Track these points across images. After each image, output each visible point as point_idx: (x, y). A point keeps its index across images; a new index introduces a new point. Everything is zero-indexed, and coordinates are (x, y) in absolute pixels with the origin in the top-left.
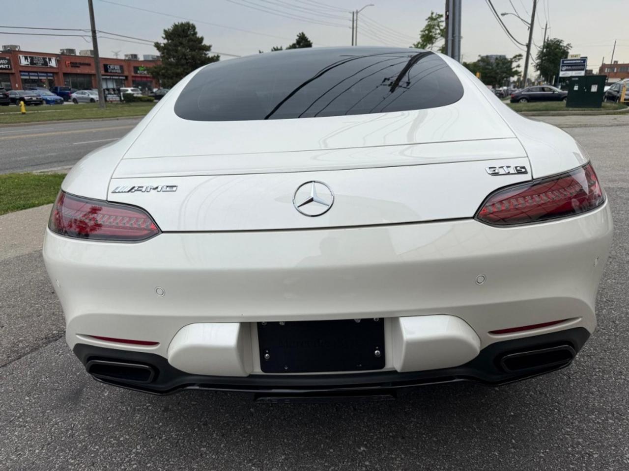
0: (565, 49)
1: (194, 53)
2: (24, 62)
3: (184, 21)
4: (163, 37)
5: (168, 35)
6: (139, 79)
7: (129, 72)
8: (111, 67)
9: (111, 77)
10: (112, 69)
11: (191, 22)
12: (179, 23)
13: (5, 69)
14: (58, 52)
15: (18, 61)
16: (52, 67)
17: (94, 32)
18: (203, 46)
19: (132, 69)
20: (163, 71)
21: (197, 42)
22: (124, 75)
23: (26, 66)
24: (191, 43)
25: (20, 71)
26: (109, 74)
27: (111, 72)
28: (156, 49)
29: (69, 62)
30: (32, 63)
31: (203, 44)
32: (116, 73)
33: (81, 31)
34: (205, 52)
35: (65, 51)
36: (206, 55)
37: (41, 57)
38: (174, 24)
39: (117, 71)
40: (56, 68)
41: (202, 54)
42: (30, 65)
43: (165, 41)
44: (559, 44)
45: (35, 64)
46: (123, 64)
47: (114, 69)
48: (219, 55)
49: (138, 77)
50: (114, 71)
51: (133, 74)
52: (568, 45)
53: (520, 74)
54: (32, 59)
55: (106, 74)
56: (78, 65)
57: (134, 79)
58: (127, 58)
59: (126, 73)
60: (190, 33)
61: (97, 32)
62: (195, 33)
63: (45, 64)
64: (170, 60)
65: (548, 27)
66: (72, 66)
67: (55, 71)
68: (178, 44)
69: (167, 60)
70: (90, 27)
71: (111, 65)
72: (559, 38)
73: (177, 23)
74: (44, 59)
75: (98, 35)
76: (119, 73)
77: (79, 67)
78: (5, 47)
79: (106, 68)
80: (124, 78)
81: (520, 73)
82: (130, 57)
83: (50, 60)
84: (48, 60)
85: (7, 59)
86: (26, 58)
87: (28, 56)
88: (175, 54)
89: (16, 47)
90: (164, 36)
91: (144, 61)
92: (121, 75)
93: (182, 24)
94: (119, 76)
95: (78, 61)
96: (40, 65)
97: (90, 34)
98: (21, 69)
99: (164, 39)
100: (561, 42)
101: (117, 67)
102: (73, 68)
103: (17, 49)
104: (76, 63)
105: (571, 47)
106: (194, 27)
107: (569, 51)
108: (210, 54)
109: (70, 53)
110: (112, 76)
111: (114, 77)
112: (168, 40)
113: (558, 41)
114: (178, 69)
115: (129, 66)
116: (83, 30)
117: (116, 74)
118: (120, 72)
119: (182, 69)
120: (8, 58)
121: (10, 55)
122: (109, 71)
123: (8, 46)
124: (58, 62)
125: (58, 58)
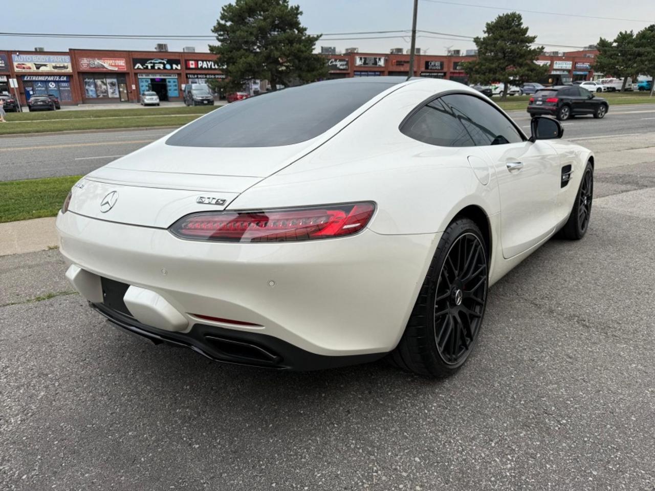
1: (514, 46)
2: (358, 62)
3: (509, 12)
4: (484, 31)
5: (490, 28)
6: (458, 75)
7: (449, 68)
8: (432, 64)
9: (431, 74)
10: (433, 66)
11: (517, 13)
12: (503, 14)
13: (344, 70)
14: (388, 52)
15: (354, 61)
16: (380, 67)
17: (414, 32)
18: (526, 38)
19: (452, 65)
20: (477, 67)
21: (520, 34)
22: (443, 71)
23: (360, 66)
24: (513, 35)
25: (355, 71)
26: (428, 71)
27: (431, 69)
28: (475, 43)
29: (395, 61)
30: (365, 63)
31: (526, 36)
32: (436, 69)
33: (403, 32)
34: (527, 44)
35: (394, 51)
36: (528, 47)
37: (373, 57)
38: (498, 16)
39: (437, 68)
40: (383, 67)
41: (523, 46)
42: (363, 65)
43: (486, 35)
45: (367, 64)
46: (444, 60)
47: (435, 65)
48: (544, 46)
49: (456, 73)
50: (434, 68)
51: (452, 70)
54: (365, 59)
55: (426, 71)
56: (402, 63)
57: (452, 75)
58: (449, 54)
59: (445, 70)
60: (515, 24)
61: (416, 32)
62: (520, 24)
63: (375, 63)
64: (487, 54)
66: (397, 65)
67: (382, 70)
68: (498, 37)
69: (483, 56)
70: (411, 28)
71: (432, 61)
73: (501, 15)
74: (375, 59)
75: (417, 34)
76: (439, 70)
77: (403, 65)
78: (347, 50)
79: (427, 65)
80: (442, 74)
82: (453, 53)
83: (380, 59)
84: (378, 60)
85: (346, 61)
86: (361, 59)
87: (363, 57)
88: (493, 48)
89: (355, 49)
90: (485, 29)
91: (466, 56)
92: (441, 71)
93: (507, 15)
94: (438, 73)
95: (403, 59)
96: (371, 65)
97: (411, 34)
98: (355, 69)
99: (485, 32)
101: (438, 64)
102: (398, 67)
103: (356, 52)
104: (401, 62)
106: (519, 18)
108: (533, 46)
109: (398, 52)
110: (432, 72)
111: (433, 74)
112: (489, 34)
114: (492, 64)
115: (449, 61)
116: (405, 31)
117: (436, 71)
118: (439, 68)
119: (497, 64)
120: (347, 59)
121: (349, 57)
122: (430, 68)
123: (349, 49)
124: (386, 61)
125: (387, 58)
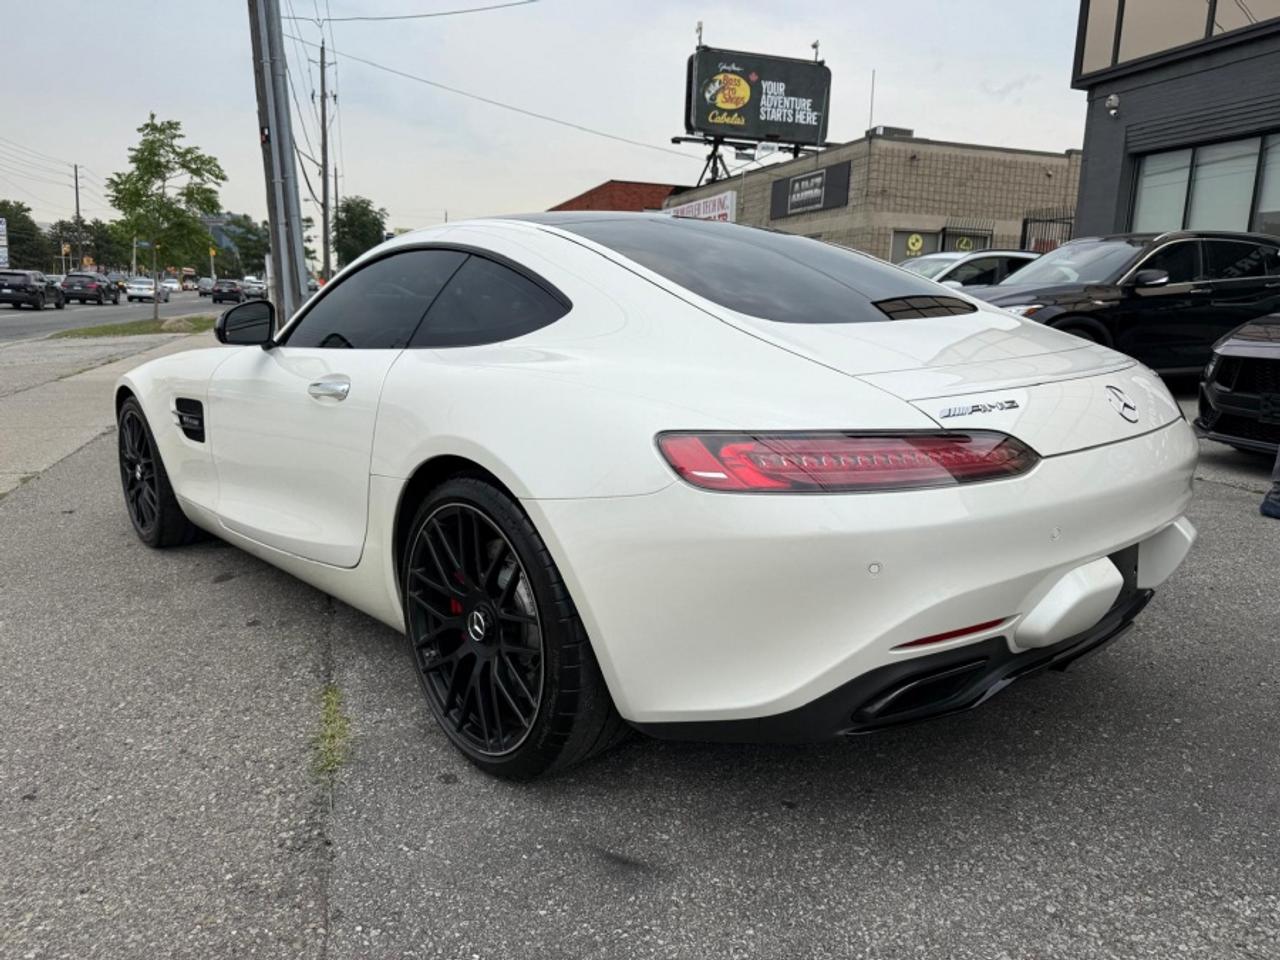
0: (378, 216)
44: (366, 207)
52: (382, 210)
53: (313, 255)
65: (339, 174)
72: (366, 196)
81: (314, 252)
100: (368, 203)
105: (388, 215)
107: (385, 220)
113: (363, 201)
